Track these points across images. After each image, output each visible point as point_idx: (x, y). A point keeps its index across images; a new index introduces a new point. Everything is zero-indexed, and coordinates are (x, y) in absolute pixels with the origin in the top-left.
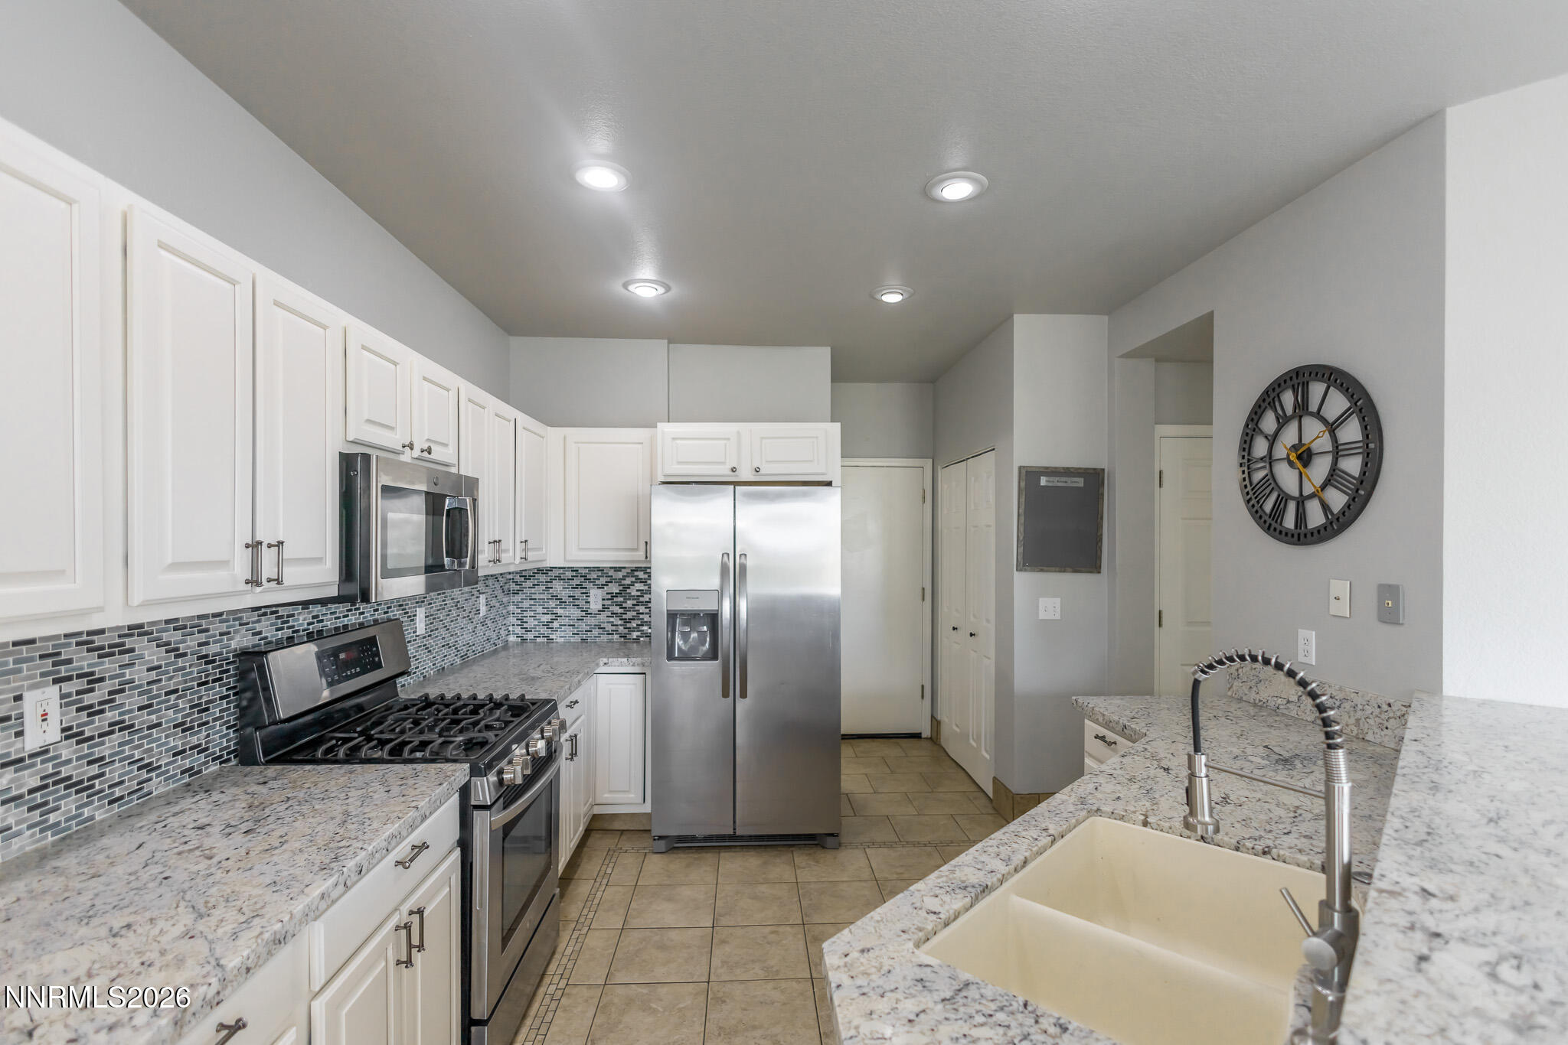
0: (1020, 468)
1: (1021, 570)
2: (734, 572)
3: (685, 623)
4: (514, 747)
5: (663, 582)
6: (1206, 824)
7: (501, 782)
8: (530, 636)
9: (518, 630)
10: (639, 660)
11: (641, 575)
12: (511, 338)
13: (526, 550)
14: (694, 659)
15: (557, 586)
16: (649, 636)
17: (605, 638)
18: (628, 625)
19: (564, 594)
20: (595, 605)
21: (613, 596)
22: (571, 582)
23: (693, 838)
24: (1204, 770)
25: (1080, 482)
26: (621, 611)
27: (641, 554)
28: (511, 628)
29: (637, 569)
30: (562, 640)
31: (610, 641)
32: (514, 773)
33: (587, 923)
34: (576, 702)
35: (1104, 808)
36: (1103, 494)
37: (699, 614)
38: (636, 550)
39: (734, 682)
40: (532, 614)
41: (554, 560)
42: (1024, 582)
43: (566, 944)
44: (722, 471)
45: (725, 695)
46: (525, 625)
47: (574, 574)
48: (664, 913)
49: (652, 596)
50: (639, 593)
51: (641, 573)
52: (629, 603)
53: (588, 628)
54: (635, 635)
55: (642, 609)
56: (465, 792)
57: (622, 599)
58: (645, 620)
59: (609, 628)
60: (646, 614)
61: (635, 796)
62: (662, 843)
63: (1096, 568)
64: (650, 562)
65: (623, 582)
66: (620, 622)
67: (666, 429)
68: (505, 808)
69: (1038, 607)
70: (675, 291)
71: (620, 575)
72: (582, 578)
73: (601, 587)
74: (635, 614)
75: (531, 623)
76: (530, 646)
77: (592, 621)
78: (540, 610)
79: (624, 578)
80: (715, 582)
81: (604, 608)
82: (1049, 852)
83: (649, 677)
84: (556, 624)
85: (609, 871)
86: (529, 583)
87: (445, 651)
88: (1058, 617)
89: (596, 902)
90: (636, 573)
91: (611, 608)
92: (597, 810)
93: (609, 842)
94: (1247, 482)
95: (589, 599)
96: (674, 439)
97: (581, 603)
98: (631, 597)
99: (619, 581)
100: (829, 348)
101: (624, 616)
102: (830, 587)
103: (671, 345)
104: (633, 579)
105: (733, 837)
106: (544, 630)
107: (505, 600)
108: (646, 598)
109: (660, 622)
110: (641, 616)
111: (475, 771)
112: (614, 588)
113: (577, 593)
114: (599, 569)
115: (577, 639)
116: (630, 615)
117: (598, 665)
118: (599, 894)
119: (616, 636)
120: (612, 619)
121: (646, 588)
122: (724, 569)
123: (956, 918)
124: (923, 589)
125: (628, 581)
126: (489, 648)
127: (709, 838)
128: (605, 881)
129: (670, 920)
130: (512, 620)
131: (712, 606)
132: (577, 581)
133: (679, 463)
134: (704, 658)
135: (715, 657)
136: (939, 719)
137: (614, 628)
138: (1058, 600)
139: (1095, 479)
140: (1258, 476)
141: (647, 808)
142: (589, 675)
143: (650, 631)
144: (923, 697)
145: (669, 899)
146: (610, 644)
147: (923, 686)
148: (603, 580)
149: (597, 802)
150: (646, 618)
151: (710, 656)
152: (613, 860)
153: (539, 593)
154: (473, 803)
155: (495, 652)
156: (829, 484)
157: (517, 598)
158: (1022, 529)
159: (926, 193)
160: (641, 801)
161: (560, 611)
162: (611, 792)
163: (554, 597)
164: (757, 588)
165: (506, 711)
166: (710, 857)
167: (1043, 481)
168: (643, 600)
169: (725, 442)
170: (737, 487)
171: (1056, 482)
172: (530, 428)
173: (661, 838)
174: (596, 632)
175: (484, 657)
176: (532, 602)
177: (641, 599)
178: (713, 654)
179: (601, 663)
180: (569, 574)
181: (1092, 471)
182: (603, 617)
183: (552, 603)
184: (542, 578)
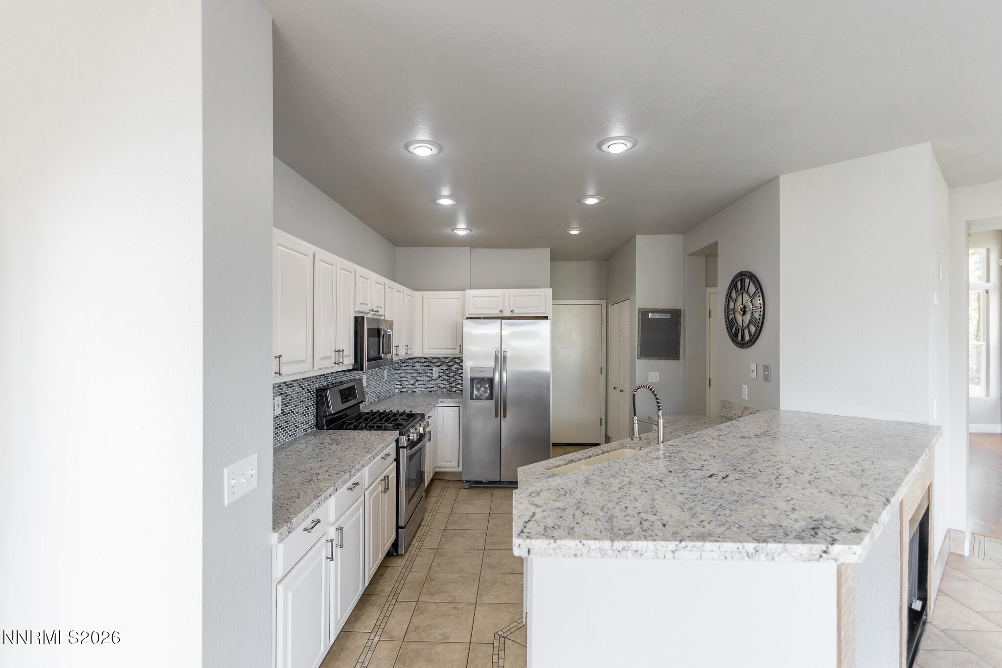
0: (639, 309)
1: (639, 359)
2: (501, 359)
3: (478, 383)
4: (411, 429)
5: (468, 364)
6: (636, 438)
7: (409, 439)
8: (405, 390)
9: (399, 387)
10: (457, 400)
11: (457, 361)
12: (397, 248)
13: (407, 349)
14: (482, 400)
15: (418, 366)
16: (461, 390)
17: (440, 391)
18: (451, 385)
19: (421, 370)
20: (435, 375)
21: (444, 371)
22: (424, 364)
23: (480, 482)
24: (637, 421)
25: (667, 316)
26: (448, 378)
27: (457, 351)
28: (396, 386)
29: (455, 358)
30: (420, 392)
31: (442, 392)
32: (414, 437)
33: (436, 511)
34: (431, 417)
35: (628, 446)
36: (680, 322)
37: (484, 379)
38: (455, 349)
39: (501, 410)
40: (406, 379)
41: (417, 353)
42: (642, 364)
43: (428, 517)
44: (496, 312)
45: (496, 416)
46: (402, 385)
47: (425, 360)
48: (468, 508)
49: (464, 371)
50: (456, 370)
51: (458, 360)
52: (452, 374)
53: (432, 386)
54: (454, 389)
55: (457, 377)
56: (397, 441)
57: (448, 372)
58: (459, 382)
59: (442, 386)
60: (460, 379)
61: (455, 463)
62: (467, 484)
63: (677, 357)
64: (462, 354)
65: (449, 364)
66: (447, 383)
67: (470, 293)
68: (410, 449)
69: (648, 376)
70: (474, 231)
71: (447, 360)
72: (429, 362)
73: (438, 366)
74: (454, 379)
75: (405, 383)
76: (405, 394)
77: (434, 383)
78: (409, 377)
79: (449, 362)
80: (492, 364)
81: (440, 377)
82: (601, 456)
83: (461, 409)
84: (417, 384)
85: (444, 494)
86: (404, 365)
87: (372, 394)
88: (658, 381)
89: (439, 504)
90: (455, 360)
91: (443, 377)
92: (437, 470)
93: (442, 484)
94: (727, 320)
95: (433, 372)
96: (473, 297)
97: (429, 374)
98: (452, 371)
99: (447, 364)
100: (549, 249)
101: (449, 381)
102: (546, 367)
103: (472, 249)
104: (454, 363)
105: (500, 482)
106: (411, 387)
107: (394, 372)
108: (460, 372)
109: (467, 383)
110: (457, 380)
111: (401, 434)
112: (444, 367)
113: (427, 369)
114: (437, 358)
115: (426, 391)
116: (452, 380)
117: (438, 402)
118: (440, 502)
119: (445, 390)
120: (443, 382)
121: (460, 367)
122: (496, 357)
123: (560, 466)
124: (601, 368)
125: (451, 364)
126: (388, 395)
127: (489, 483)
128: (442, 498)
129: (472, 511)
130: (396, 382)
131: (490, 375)
132: (426, 364)
133: (476, 308)
134: (487, 399)
135: (492, 399)
136: (609, 435)
137: (444, 386)
138: (658, 374)
139: (676, 315)
140: (731, 317)
141: (460, 470)
142: (435, 406)
143: (461, 388)
144: (601, 424)
145: (470, 504)
146: (442, 394)
147: (601, 419)
148: (439, 363)
149: (438, 466)
150: (460, 381)
151: (489, 398)
152: (445, 490)
153: (409, 369)
154: (400, 446)
155: (390, 397)
156: (546, 318)
157: (399, 372)
158: (640, 338)
159: (579, 201)
160: (457, 465)
161: (419, 378)
162: (443, 461)
163: (416, 371)
164: (511, 368)
165: (406, 416)
166: (489, 491)
167: (650, 316)
168: (459, 373)
169: (496, 298)
170: (502, 321)
171: (657, 316)
172: (409, 294)
173: (467, 481)
174: (435, 388)
175: (386, 398)
176: (406, 373)
177: (457, 372)
178: (491, 397)
179: (440, 402)
180: (423, 360)
181: (675, 311)
182: (439, 381)
183: (415, 374)
184: (411, 362)
